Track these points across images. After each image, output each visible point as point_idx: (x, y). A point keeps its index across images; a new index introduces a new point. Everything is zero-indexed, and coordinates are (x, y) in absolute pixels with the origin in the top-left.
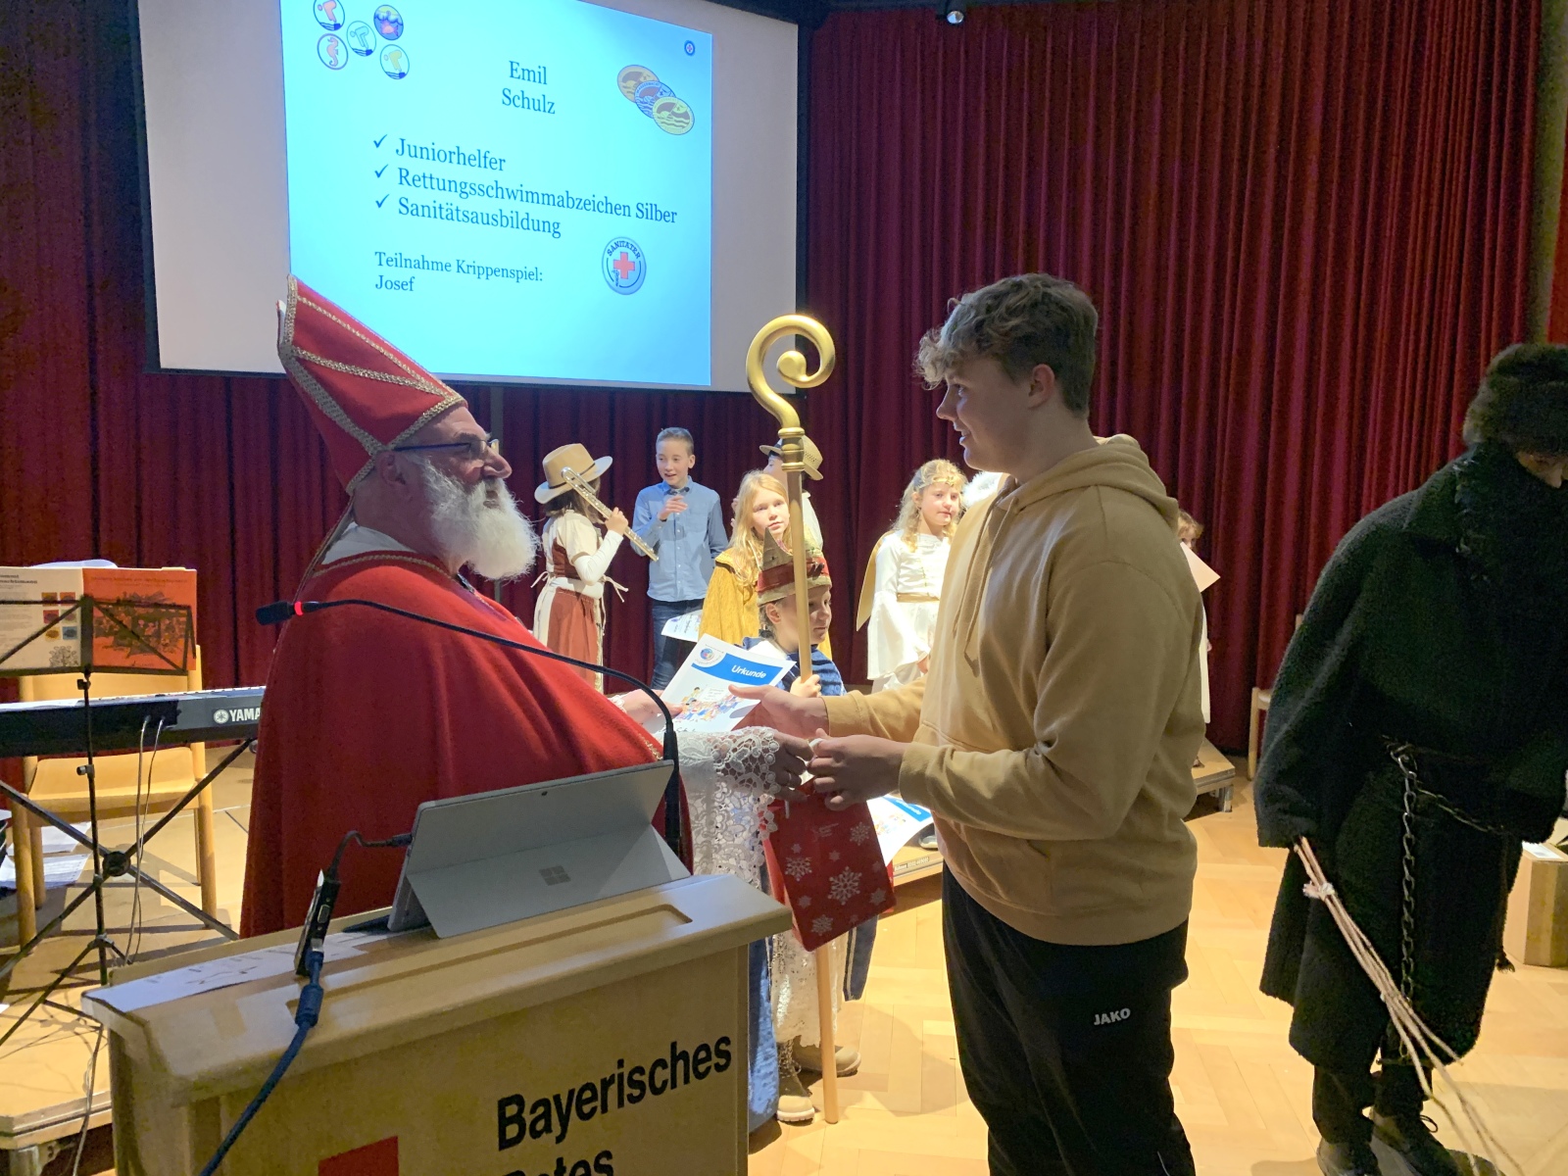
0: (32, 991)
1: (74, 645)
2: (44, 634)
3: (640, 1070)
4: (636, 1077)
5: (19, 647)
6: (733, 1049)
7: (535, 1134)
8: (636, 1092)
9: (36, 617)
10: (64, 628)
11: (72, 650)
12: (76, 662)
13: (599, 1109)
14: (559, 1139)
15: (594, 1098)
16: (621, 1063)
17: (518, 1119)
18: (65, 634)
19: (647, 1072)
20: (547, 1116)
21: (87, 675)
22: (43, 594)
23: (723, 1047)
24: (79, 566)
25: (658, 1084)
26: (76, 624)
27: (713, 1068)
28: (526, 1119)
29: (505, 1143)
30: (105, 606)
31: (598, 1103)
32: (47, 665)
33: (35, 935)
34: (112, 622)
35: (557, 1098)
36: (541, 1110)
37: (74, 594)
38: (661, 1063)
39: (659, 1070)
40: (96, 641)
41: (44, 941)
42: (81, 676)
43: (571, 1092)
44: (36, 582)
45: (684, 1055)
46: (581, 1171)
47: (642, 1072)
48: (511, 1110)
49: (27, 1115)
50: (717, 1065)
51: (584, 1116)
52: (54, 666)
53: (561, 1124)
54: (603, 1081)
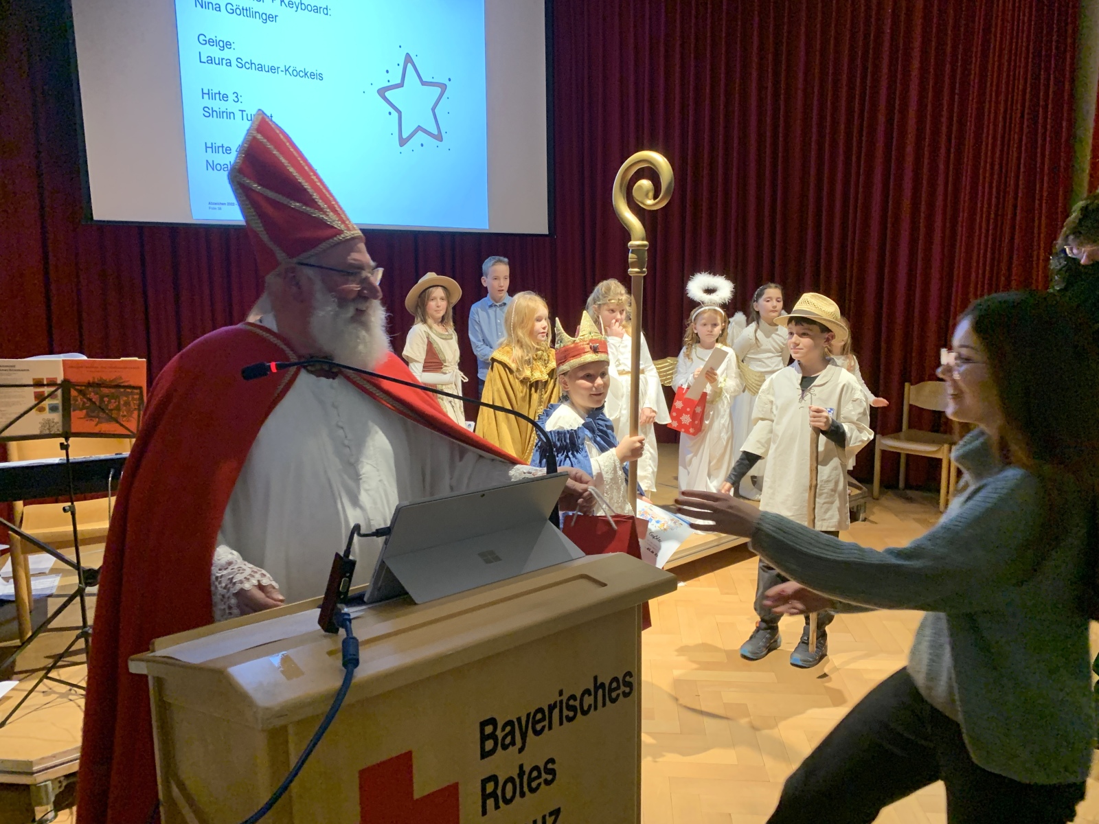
1: (57, 417)
2: (34, 410)
3: (573, 697)
4: (572, 702)
5: (16, 420)
6: (633, 680)
7: (505, 747)
8: (571, 714)
9: (28, 397)
10: (49, 404)
11: (55, 421)
12: (58, 430)
13: (547, 727)
14: (521, 750)
15: (543, 719)
16: (561, 693)
17: (493, 736)
18: (50, 409)
19: (578, 697)
20: (512, 733)
21: (67, 439)
22: (34, 379)
23: (628, 679)
25: (586, 708)
26: (58, 401)
27: (621, 694)
28: (499, 736)
29: (484, 755)
30: (79, 388)
31: (546, 723)
32: (37, 432)
33: (31, 633)
34: (85, 400)
35: (519, 719)
36: (508, 729)
37: (56, 379)
38: (587, 692)
39: (586, 696)
40: (72, 413)
41: (39, 636)
42: (62, 440)
43: (528, 715)
44: (28, 370)
45: (603, 685)
46: (535, 774)
47: (575, 699)
48: (489, 729)
49: (43, 758)
50: (624, 693)
51: (537, 733)
52: (42, 433)
53: (522, 739)
54: (550, 706)
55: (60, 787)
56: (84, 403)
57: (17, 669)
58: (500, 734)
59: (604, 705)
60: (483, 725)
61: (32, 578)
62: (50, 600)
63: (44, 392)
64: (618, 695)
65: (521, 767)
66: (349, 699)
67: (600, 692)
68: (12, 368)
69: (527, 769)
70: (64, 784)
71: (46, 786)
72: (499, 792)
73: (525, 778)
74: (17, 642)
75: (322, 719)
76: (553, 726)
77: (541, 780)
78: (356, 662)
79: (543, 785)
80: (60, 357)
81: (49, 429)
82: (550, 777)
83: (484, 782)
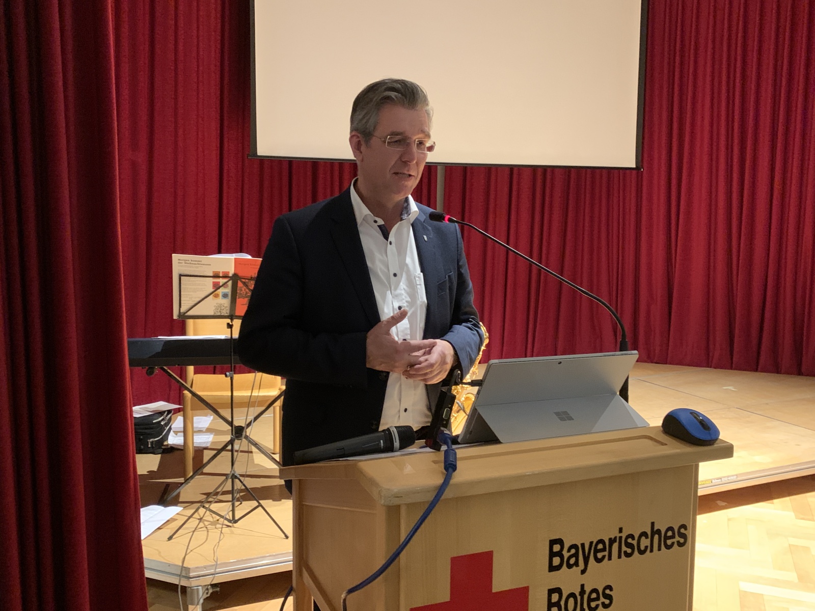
0: (192, 503)
1: (226, 302)
2: (211, 296)
3: (632, 536)
4: (630, 540)
5: (199, 302)
6: (688, 533)
7: (570, 566)
8: (629, 551)
9: (208, 284)
10: (222, 292)
11: (225, 305)
12: (227, 313)
13: (607, 557)
14: (583, 572)
15: (604, 550)
16: (621, 530)
17: (560, 554)
18: (222, 296)
19: (636, 538)
20: (576, 555)
21: (232, 320)
22: (213, 272)
23: (682, 530)
24: (232, 257)
25: (642, 548)
26: (228, 290)
27: (676, 544)
28: (565, 556)
29: (552, 568)
30: (244, 280)
31: (606, 553)
32: (212, 313)
33: (191, 474)
34: (247, 290)
35: (583, 545)
36: (573, 551)
37: (229, 272)
38: (644, 534)
39: (643, 538)
40: (238, 300)
41: (197, 477)
42: (229, 321)
43: (591, 543)
44: (210, 265)
45: (659, 532)
46: (594, 596)
47: (633, 538)
48: (557, 548)
49: (197, 568)
50: (678, 542)
51: (599, 561)
52: (215, 315)
53: (585, 563)
54: (610, 539)
55: (207, 593)
56: (247, 293)
57: (180, 500)
58: (566, 555)
59: (659, 549)
60: (553, 542)
61: (194, 434)
62: (205, 451)
63: (219, 282)
64: (673, 543)
65: (582, 586)
66: (448, 494)
67: (656, 537)
68: (199, 263)
69: (588, 589)
70: (211, 591)
71: (198, 589)
72: (562, 603)
73: (586, 597)
74: (182, 480)
75: (427, 506)
76: (613, 557)
77: (599, 602)
78: (454, 468)
79: (600, 607)
80: (233, 256)
81: (220, 312)
82: (607, 602)
83: (551, 592)
